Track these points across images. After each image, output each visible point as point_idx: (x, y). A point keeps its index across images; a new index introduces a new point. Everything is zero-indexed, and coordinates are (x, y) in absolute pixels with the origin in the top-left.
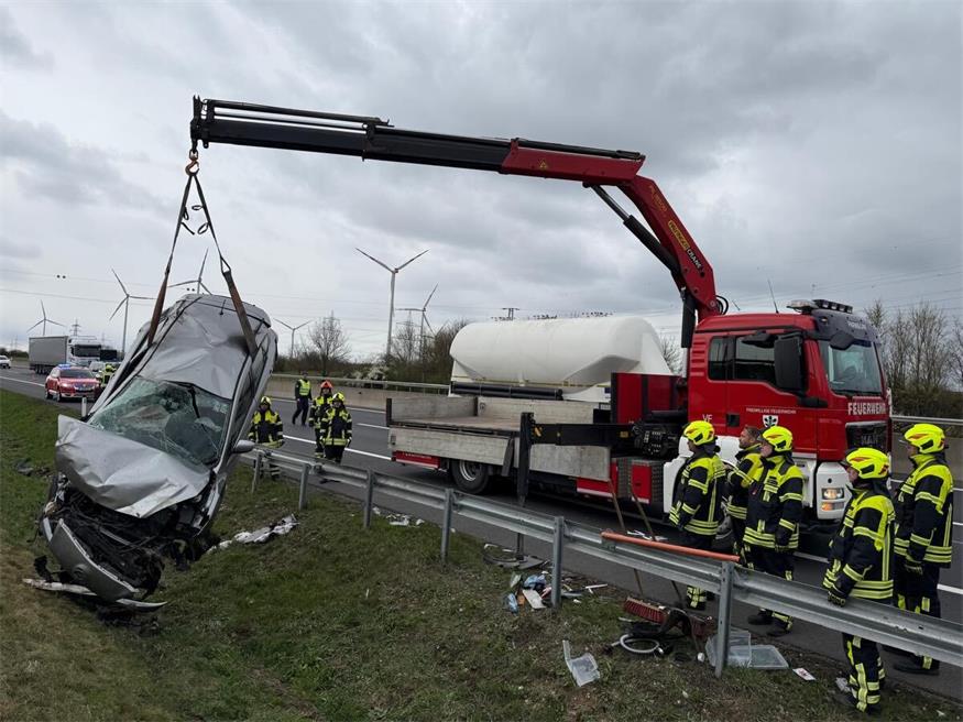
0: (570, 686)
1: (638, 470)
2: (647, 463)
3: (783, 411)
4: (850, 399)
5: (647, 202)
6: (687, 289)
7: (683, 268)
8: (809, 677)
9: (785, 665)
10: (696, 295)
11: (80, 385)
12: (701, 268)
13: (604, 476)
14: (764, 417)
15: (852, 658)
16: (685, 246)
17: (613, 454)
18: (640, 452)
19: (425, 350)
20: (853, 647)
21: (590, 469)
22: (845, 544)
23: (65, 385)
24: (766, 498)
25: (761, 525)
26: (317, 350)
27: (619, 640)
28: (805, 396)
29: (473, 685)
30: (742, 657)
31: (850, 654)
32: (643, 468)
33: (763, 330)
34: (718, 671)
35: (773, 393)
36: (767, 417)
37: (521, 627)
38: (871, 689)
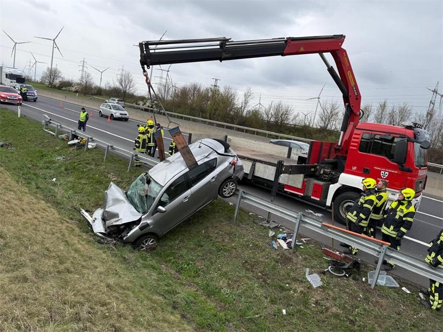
0: (310, 287)
1: (316, 186)
2: (321, 183)
3: (391, 171)
4: (420, 169)
5: (341, 60)
6: (349, 104)
7: (350, 95)
8: (408, 292)
9: (398, 286)
10: (352, 108)
11: (11, 96)
12: (357, 96)
13: (299, 186)
14: (382, 172)
15: (433, 291)
16: (353, 84)
17: (305, 177)
18: (318, 178)
19: (176, 95)
20: (435, 286)
21: (293, 182)
22: (440, 247)
23: (3, 96)
24: (397, 217)
25: (392, 227)
26: (121, 87)
27: (328, 268)
28: (403, 166)
29: (265, 281)
30: (382, 282)
31: (433, 289)
32: (319, 185)
33: (390, 133)
34: (373, 287)
35: (389, 163)
36: (383, 172)
37: (281, 257)
38: (440, 303)
